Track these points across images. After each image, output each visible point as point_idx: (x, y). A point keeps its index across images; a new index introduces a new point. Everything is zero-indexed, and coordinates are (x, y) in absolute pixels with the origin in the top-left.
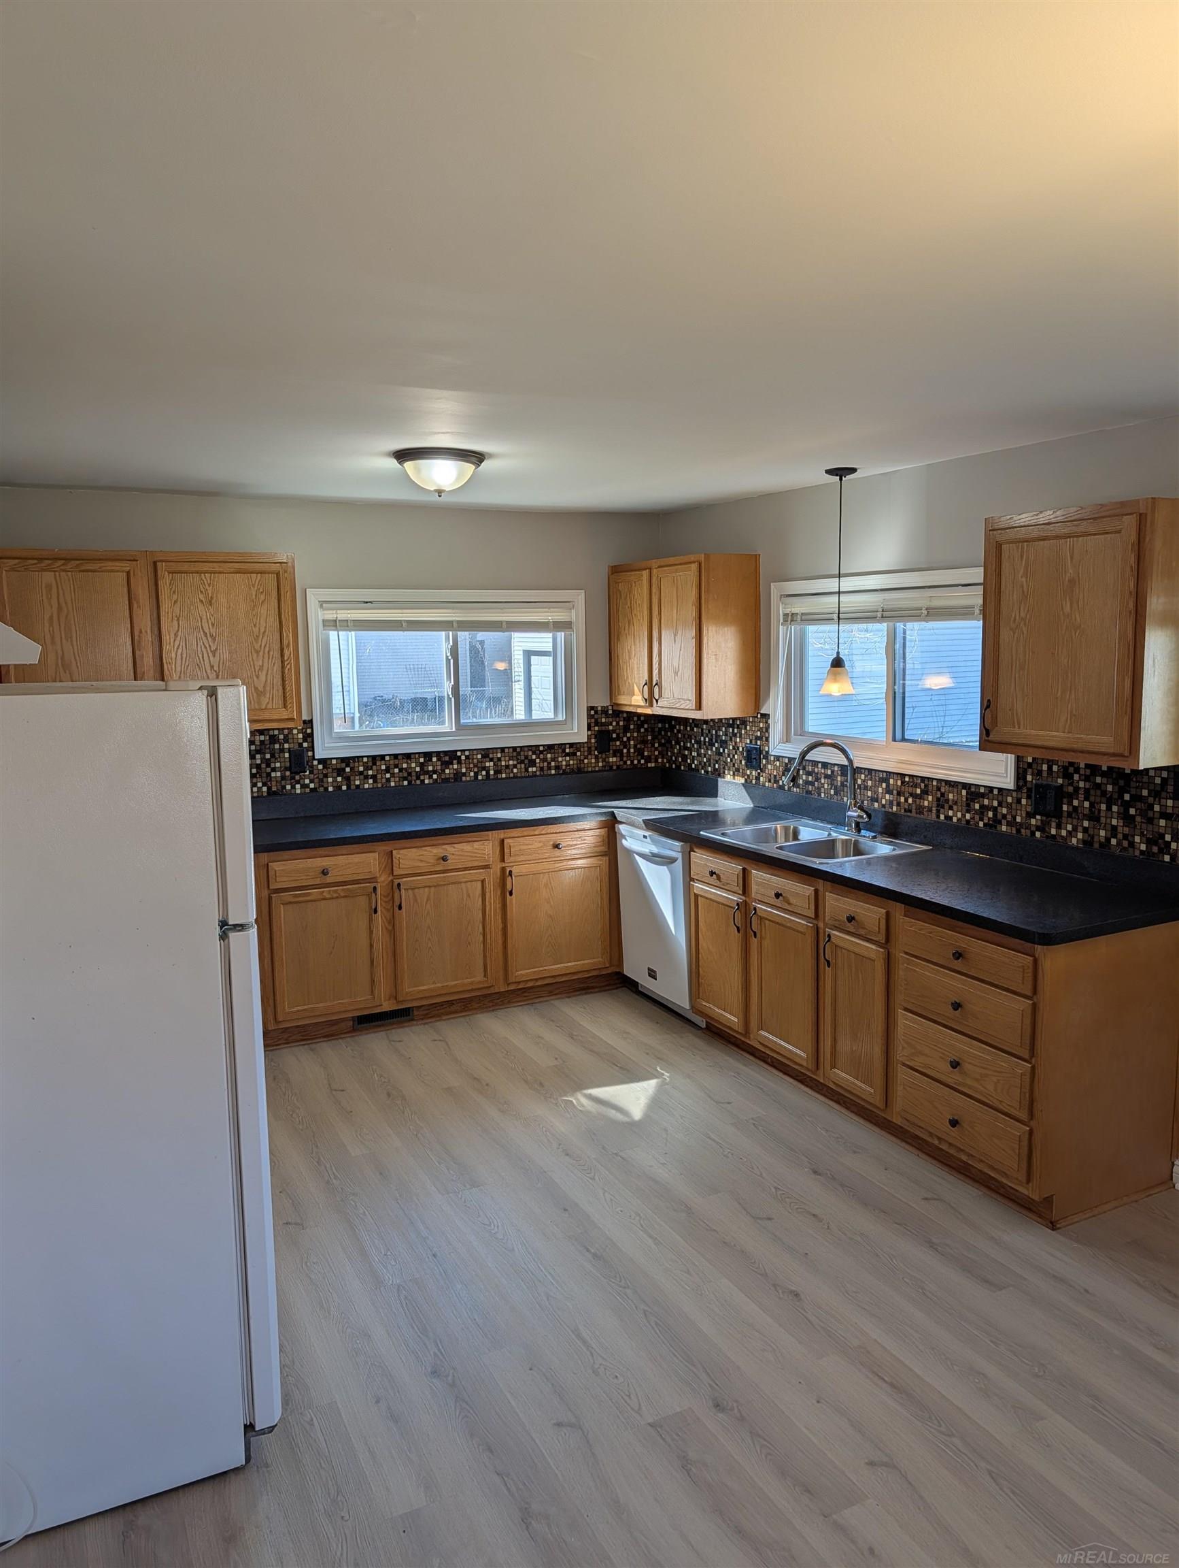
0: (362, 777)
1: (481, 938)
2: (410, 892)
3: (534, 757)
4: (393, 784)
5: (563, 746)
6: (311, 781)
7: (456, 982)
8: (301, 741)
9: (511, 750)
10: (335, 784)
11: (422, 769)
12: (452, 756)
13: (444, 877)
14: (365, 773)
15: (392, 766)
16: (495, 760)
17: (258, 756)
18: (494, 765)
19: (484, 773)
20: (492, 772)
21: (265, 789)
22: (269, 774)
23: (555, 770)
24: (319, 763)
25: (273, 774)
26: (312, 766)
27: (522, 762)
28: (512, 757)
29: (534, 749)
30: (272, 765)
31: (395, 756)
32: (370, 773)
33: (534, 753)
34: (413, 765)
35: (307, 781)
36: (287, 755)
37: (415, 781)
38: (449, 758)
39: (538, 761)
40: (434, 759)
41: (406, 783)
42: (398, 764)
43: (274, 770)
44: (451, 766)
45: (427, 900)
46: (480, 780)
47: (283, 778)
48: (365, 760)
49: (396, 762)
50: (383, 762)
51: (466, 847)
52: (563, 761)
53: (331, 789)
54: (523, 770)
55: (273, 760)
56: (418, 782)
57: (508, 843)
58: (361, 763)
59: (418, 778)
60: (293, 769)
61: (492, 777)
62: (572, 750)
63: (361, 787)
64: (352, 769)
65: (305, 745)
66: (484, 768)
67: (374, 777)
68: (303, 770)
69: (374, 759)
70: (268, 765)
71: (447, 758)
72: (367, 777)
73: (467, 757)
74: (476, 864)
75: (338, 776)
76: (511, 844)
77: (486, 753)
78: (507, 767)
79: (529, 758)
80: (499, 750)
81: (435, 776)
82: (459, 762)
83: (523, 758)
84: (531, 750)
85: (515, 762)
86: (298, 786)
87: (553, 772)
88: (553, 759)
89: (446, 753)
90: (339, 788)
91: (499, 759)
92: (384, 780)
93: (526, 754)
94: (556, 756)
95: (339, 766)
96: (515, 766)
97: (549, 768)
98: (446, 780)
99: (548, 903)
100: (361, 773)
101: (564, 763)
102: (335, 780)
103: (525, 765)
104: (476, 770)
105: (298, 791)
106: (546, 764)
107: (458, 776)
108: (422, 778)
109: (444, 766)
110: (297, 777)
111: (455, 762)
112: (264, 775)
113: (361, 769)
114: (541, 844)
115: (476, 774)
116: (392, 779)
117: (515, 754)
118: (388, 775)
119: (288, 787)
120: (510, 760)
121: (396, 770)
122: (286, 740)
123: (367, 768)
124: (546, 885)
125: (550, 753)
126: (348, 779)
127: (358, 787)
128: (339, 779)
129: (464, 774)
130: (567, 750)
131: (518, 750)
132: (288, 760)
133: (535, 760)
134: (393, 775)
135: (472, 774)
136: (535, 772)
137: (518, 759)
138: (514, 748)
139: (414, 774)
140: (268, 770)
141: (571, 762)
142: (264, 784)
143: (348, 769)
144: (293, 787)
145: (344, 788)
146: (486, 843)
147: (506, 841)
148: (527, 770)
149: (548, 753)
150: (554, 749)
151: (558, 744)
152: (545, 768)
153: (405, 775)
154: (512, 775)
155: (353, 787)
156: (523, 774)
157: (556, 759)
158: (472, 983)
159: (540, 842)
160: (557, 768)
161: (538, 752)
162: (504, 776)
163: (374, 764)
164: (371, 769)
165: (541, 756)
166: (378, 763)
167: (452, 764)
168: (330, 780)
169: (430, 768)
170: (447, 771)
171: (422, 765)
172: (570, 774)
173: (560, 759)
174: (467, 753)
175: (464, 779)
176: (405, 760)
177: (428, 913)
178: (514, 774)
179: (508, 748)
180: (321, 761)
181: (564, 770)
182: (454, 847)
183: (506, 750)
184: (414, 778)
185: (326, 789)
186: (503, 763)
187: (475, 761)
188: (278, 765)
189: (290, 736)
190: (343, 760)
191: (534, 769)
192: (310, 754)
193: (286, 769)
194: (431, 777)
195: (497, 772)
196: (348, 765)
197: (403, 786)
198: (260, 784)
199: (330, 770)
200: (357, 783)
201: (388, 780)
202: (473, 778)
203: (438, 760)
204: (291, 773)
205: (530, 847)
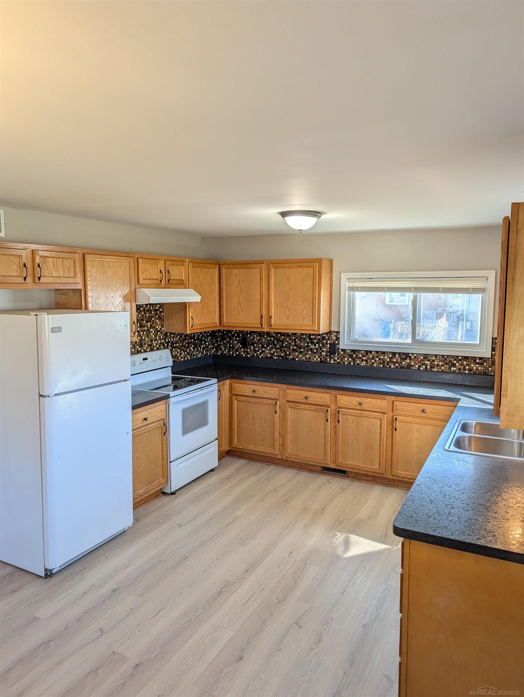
0: (361, 360)
1: (379, 448)
2: (344, 416)
3: (455, 362)
4: (375, 365)
5: (474, 359)
6: (338, 359)
7: (365, 466)
8: (335, 340)
9: (441, 357)
10: (348, 361)
11: (390, 360)
12: (407, 355)
13: (361, 413)
14: (362, 358)
15: (375, 357)
16: (431, 361)
17: (317, 345)
18: (430, 363)
19: (424, 367)
20: (429, 367)
21: (319, 359)
22: (321, 353)
23: (468, 371)
24: (342, 351)
25: (323, 353)
26: (339, 352)
27: (447, 364)
28: (442, 360)
29: (455, 357)
30: (323, 349)
31: (377, 352)
32: (365, 358)
33: (455, 360)
34: (386, 358)
35: (336, 358)
36: (329, 346)
37: (386, 365)
38: (405, 356)
39: (457, 364)
40: (397, 356)
41: (381, 366)
42: (378, 356)
43: (323, 351)
44: (406, 361)
45: (352, 422)
46: (422, 370)
47: (326, 355)
48: (363, 352)
49: (378, 355)
50: (371, 354)
51: (373, 401)
52: (474, 367)
53: (346, 363)
54: (448, 368)
55: (323, 347)
56: (388, 366)
57: (396, 404)
58: (361, 354)
59: (388, 364)
60: (331, 353)
61: (428, 369)
62: (480, 361)
63: (360, 364)
64: (356, 355)
65: (336, 342)
66: (424, 364)
67: (366, 361)
68: (334, 353)
69: (367, 352)
70: (321, 349)
71: (404, 356)
72: (363, 360)
73: (415, 357)
74: (377, 410)
75: (350, 358)
76: (398, 405)
77: (426, 356)
78: (438, 365)
79: (452, 362)
80: (434, 356)
81: (397, 365)
82: (410, 359)
83: (448, 362)
84: (453, 358)
85: (443, 364)
86: (332, 360)
87: (467, 372)
88: (467, 365)
89: (403, 354)
90: (350, 363)
91: (434, 361)
92: (371, 363)
93: (450, 359)
94: (470, 363)
95: (350, 353)
96: (443, 366)
97: (465, 369)
98: (403, 368)
99: (418, 440)
100: (360, 358)
101: (475, 368)
102: (348, 359)
103: (449, 366)
104: (419, 364)
105: (332, 362)
106: (462, 367)
107: (409, 366)
108: (390, 364)
109: (402, 360)
110: (332, 356)
111: (408, 359)
112: (319, 353)
113: (360, 356)
114: (415, 408)
115: (419, 367)
116: (375, 363)
117: (443, 359)
118: (373, 361)
119: (328, 360)
120: (440, 362)
121: (377, 359)
122: (329, 339)
123: (363, 356)
124: (417, 431)
125: (466, 361)
126: (354, 360)
127: (358, 364)
128: (350, 359)
129: (413, 366)
130: (477, 361)
131: (446, 357)
132: (329, 348)
133: (456, 364)
134: (375, 361)
135: (417, 366)
136: (455, 370)
137: (445, 362)
138: (443, 356)
139: (386, 362)
140: (321, 351)
141: (480, 368)
142: (319, 357)
143: (354, 355)
144: (330, 360)
145: (352, 364)
146: (384, 401)
147: (395, 402)
148: (450, 369)
149: (464, 361)
150: (468, 359)
151: (472, 357)
152: (462, 369)
153: (382, 362)
154: (440, 370)
155: (356, 364)
156: (447, 371)
157: (469, 365)
158: (372, 468)
159: (414, 407)
160: (469, 370)
161: (458, 360)
162: (435, 370)
163: (367, 354)
164: (365, 357)
165: (460, 362)
166: (369, 354)
167: (406, 359)
168: (346, 359)
169: (395, 360)
170: (403, 363)
171: (390, 358)
172: (478, 374)
173: (472, 365)
174: (415, 355)
175: (412, 368)
176: (382, 355)
177: (352, 428)
178: (442, 369)
179: (440, 355)
180: (342, 350)
181: (474, 372)
182: (367, 400)
183: (438, 356)
184: (386, 364)
185: (344, 363)
186: (436, 363)
187: (419, 360)
188: (325, 350)
189: (330, 338)
190: (352, 351)
191: (455, 369)
192: (338, 346)
193: (328, 352)
194: (394, 365)
195: (431, 367)
196: (354, 354)
197: (380, 367)
198: (317, 357)
199: (346, 355)
200: (358, 362)
201: (373, 363)
202: (417, 369)
203: (399, 357)
204: (330, 354)
205: (408, 408)
